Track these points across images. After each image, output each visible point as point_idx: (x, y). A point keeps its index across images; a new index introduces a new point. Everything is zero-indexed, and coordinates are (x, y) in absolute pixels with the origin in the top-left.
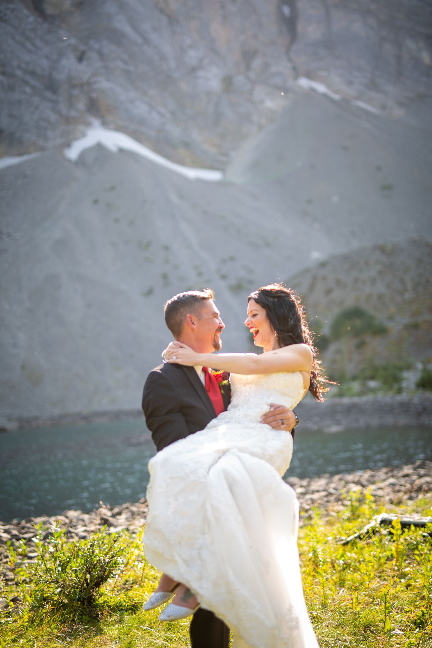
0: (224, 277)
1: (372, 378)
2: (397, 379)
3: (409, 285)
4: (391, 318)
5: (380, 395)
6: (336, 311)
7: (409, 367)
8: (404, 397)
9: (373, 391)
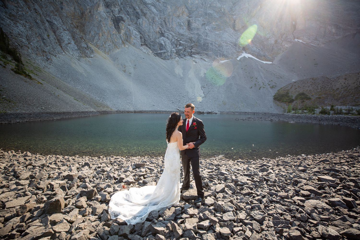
0: (269, 85)
1: (306, 110)
2: (313, 111)
3: (319, 88)
4: (313, 96)
5: (307, 114)
6: (297, 93)
7: (317, 108)
8: (315, 115)
9: (305, 113)
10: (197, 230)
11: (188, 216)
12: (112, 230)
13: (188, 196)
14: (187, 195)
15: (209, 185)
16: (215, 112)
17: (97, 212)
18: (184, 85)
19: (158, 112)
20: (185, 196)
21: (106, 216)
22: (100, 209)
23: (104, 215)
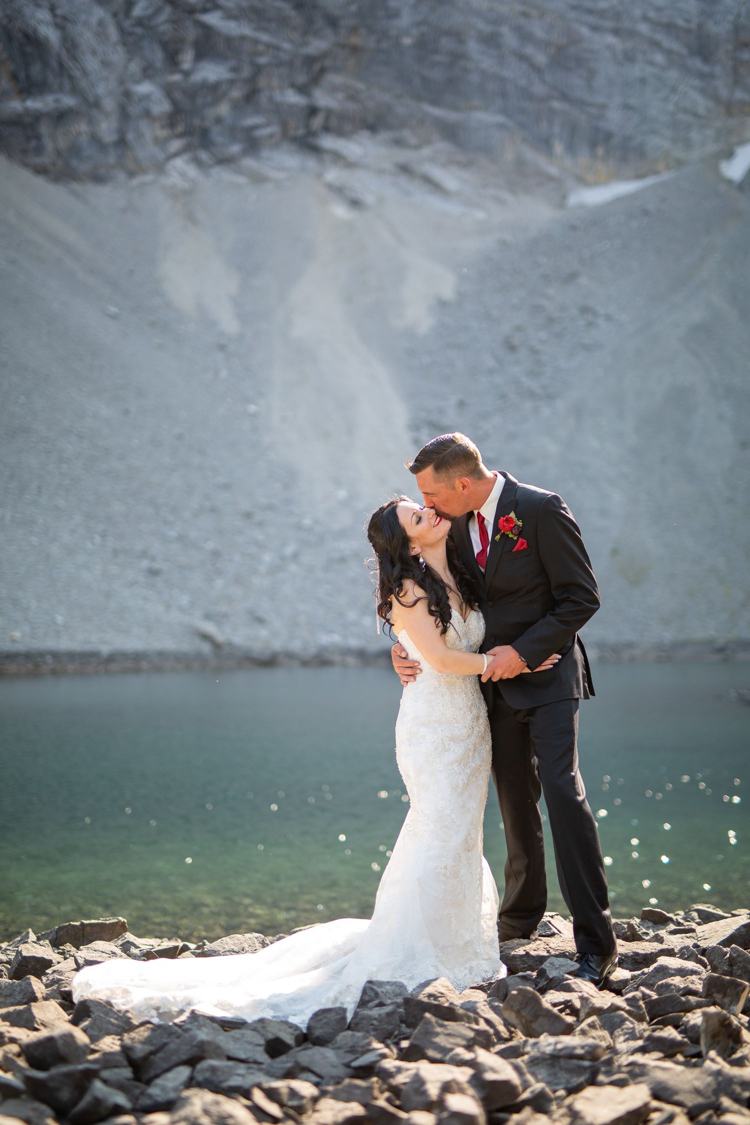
13: (540, 959)
14: (533, 953)
17: (39, 1022)
18: (252, 408)
19: (12, 668)
20: (525, 959)
21: (116, 1019)
22: (49, 1011)
23: (100, 1016)
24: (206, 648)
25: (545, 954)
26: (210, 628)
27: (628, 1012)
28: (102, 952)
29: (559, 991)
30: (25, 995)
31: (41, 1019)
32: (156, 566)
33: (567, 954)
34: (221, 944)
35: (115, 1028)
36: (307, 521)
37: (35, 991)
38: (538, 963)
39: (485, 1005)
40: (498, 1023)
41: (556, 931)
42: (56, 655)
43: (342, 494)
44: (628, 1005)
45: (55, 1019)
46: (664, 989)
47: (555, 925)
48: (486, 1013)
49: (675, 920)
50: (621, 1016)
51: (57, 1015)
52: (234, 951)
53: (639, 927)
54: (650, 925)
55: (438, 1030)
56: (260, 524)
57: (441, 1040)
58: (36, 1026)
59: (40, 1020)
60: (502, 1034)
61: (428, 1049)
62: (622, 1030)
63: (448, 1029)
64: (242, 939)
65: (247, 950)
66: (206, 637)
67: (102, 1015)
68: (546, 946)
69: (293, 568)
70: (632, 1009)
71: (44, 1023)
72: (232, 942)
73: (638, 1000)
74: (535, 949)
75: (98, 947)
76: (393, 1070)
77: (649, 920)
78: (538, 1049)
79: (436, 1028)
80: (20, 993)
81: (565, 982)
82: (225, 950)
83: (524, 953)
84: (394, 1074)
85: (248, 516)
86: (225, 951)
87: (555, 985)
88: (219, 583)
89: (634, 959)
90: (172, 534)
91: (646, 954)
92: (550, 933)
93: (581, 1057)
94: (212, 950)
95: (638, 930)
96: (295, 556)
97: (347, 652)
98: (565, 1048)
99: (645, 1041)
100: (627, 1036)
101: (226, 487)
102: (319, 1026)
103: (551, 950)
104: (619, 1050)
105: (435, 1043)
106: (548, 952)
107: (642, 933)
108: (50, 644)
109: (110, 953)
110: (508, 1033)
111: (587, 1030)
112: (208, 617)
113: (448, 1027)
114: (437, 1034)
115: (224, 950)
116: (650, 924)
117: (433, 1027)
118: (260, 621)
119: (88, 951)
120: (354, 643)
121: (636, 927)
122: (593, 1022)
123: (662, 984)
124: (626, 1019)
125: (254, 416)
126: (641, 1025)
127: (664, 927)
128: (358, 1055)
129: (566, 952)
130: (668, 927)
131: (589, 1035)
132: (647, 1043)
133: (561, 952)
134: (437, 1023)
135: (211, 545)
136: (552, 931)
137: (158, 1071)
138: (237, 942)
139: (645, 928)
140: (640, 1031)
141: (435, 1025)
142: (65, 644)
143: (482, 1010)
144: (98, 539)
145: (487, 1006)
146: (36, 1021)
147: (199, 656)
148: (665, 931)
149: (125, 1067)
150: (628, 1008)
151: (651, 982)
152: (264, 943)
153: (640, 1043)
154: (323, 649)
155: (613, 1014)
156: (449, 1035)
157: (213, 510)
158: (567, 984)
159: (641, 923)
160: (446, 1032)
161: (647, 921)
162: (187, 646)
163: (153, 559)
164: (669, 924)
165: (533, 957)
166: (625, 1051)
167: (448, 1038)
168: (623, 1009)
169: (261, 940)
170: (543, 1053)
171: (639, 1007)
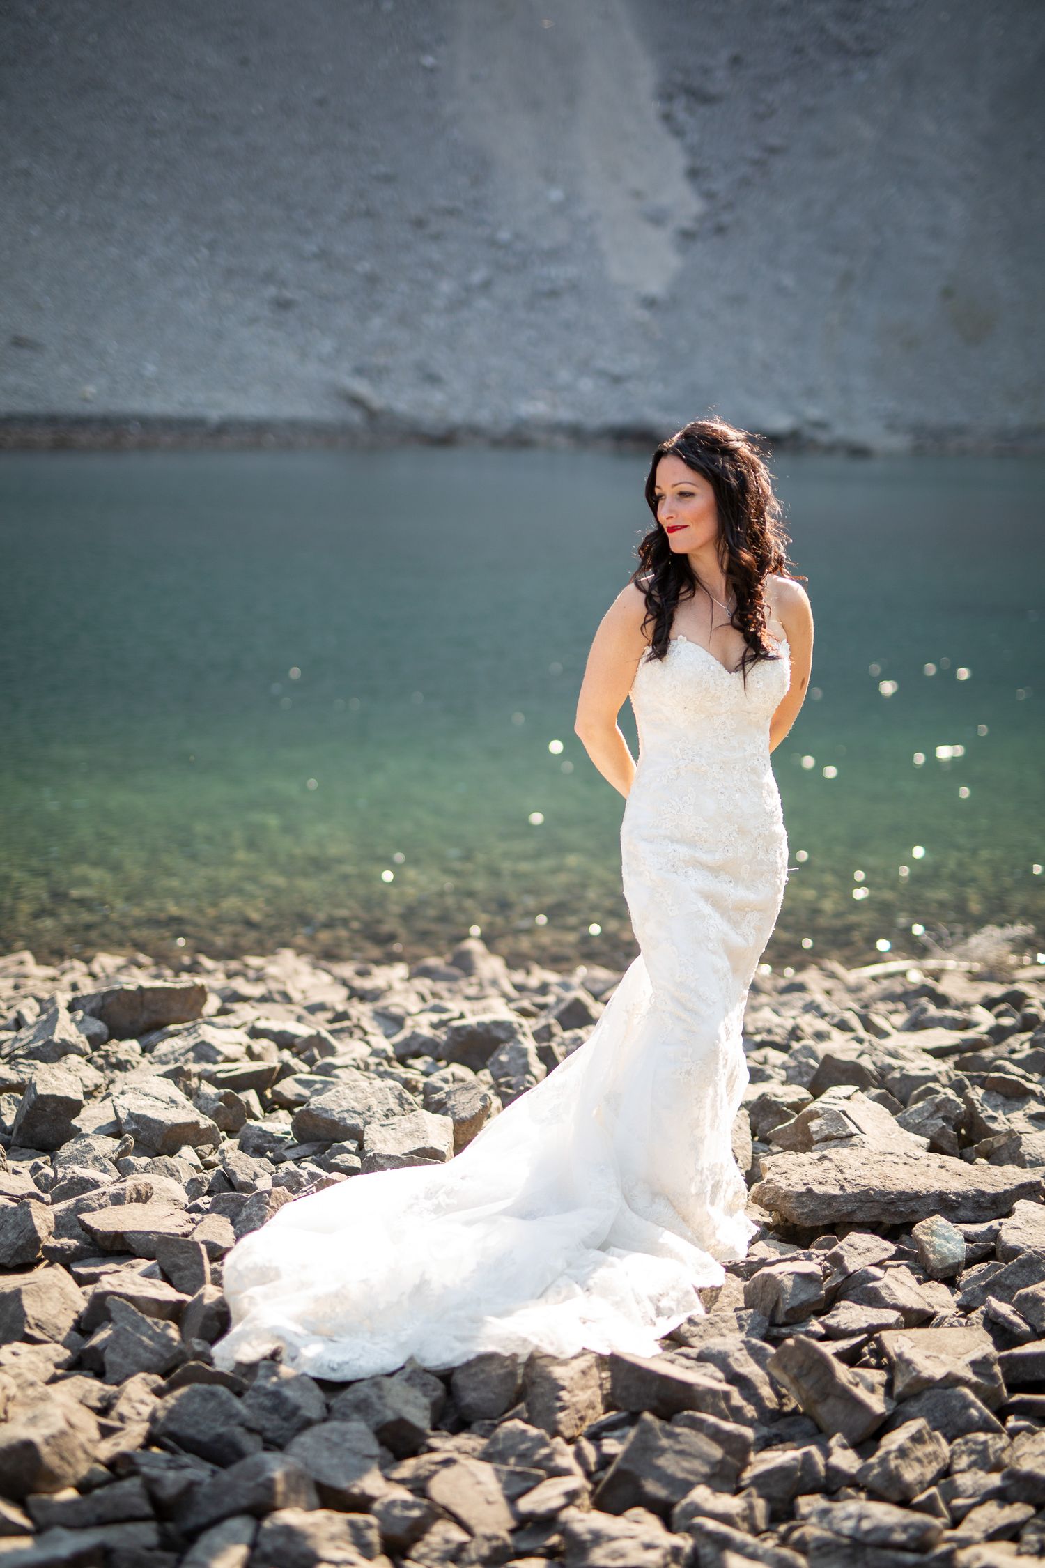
10: (1005, 1394)
11: (892, 1316)
12: (274, 1409)
13: (829, 1199)
14: (818, 1189)
15: (995, 1126)
16: (841, 431)
17: (32, 1322)
18: (428, 60)
19: (83, 437)
20: (804, 1199)
21: (151, 1338)
22: (50, 1298)
23: (125, 1330)
24: (356, 417)
25: (837, 1192)
26: (361, 388)
27: (975, 1388)
28: (156, 1098)
29: (861, 1304)
30: (21, 1233)
31: (36, 1316)
32: (287, 294)
33: (872, 1192)
34: (335, 1099)
35: (148, 1355)
36: (504, 235)
37: (37, 1229)
38: (824, 1206)
39: (741, 1350)
40: (761, 1382)
41: (855, 1131)
42: (146, 422)
43: (556, 194)
44: (975, 1373)
45: (60, 1312)
46: (1030, 1305)
47: (852, 1118)
48: (742, 1366)
49: (1039, 1094)
50: (964, 1397)
51: (64, 1303)
52: (355, 1112)
53: (982, 1105)
54: (999, 1103)
55: (665, 1442)
56: (437, 237)
57: (668, 1463)
58: (27, 1330)
59: (33, 1318)
60: (768, 1403)
61: (645, 1478)
62: (966, 1443)
63: (679, 1442)
64: (368, 1090)
65: (375, 1110)
66: (356, 401)
67: (129, 1328)
68: (839, 1176)
69: (482, 303)
70: (981, 1381)
71: (40, 1323)
72: (352, 1095)
73: (992, 1364)
74: (821, 1180)
75: (150, 1088)
76: (587, 1537)
77: (997, 1092)
78: (830, 1523)
79: (660, 1439)
80: (13, 1228)
81: (870, 1285)
82: (342, 1109)
83: (803, 1189)
84: (588, 1545)
85: (419, 223)
86: (342, 1111)
87: (853, 1286)
88: (376, 322)
89: (977, 1202)
90: (311, 247)
91: (996, 1195)
92: (844, 1133)
93: (902, 1547)
94: (322, 1108)
95: (979, 1110)
96: (486, 286)
97: (556, 428)
98: (875, 1529)
99: (1004, 1478)
100: (973, 1457)
101: (387, 179)
102: (471, 1386)
103: (847, 1185)
104: (961, 1489)
105: (658, 1468)
106: (842, 1188)
107: (986, 1117)
108: (136, 404)
109: (168, 1100)
110: (776, 1400)
111: (909, 1448)
112: (360, 371)
113: (681, 1438)
114: (662, 1451)
115: (340, 1110)
116: (1000, 1100)
117: (656, 1437)
118: (433, 379)
119: (135, 1096)
120: (566, 415)
121: (978, 1105)
122: (919, 1431)
123: (1027, 1294)
124: (972, 1405)
125: (432, 70)
126: (998, 1440)
127: (1020, 1104)
128: (530, 1484)
129: (871, 1189)
130: (1027, 1107)
131: (912, 1456)
132: (1008, 1482)
133: (863, 1188)
134: (663, 1430)
135: (365, 267)
136: (847, 1130)
137: (202, 1520)
138: (360, 1095)
139: (991, 1108)
140: (996, 1451)
141: (660, 1435)
142: (158, 405)
143: (737, 1359)
144: (205, 251)
145: (745, 1352)
146: (28, 1322)
147: (345, 430)
148: (1021, 1113)
149: (144, 1519)
150: (974, 1379)
151: (1008, 1282)
152: (402, 1097)
153: (995, 1480)
154: (523, 423)
155: (949, 1391)
156: (681, 1453)
157: (369, 214)
158: (873, 1288)
159: (985, 1097)
160: (678, 1447)
161: (995, 1094)
162: (329, 412)
163: (283, 284)
164: (1029, 1101)
165: (817, 1196)
166: (970, 1492)
167: (678, 1458)
168: (966, 1383)
169: (397, 1093)
170: (838, 1533)
171: (993, 1377)
